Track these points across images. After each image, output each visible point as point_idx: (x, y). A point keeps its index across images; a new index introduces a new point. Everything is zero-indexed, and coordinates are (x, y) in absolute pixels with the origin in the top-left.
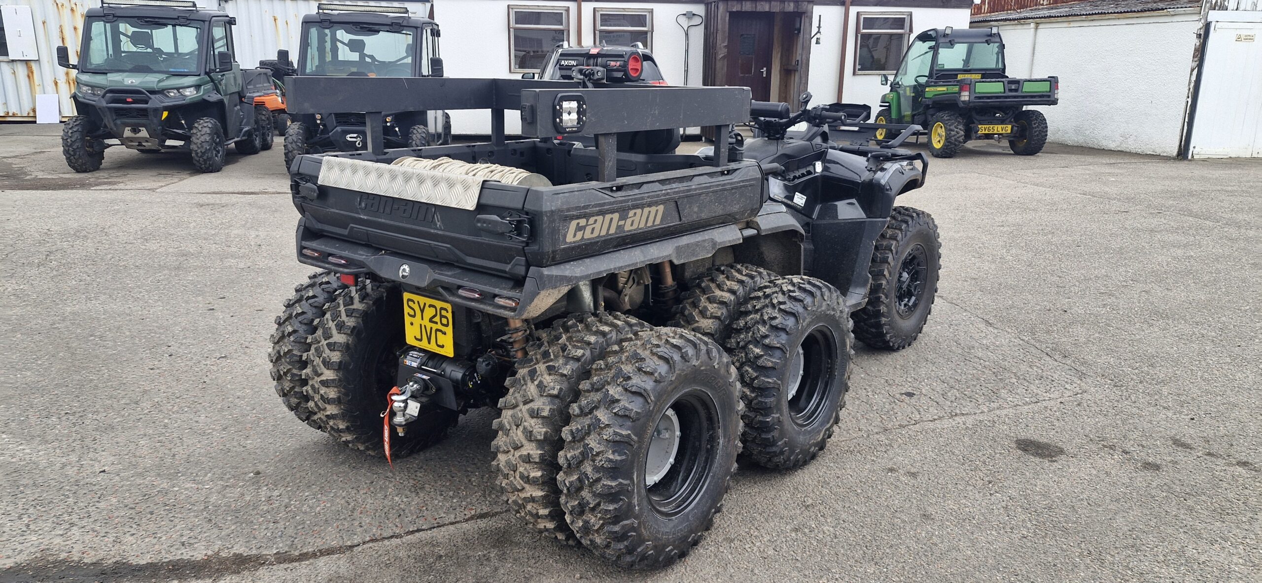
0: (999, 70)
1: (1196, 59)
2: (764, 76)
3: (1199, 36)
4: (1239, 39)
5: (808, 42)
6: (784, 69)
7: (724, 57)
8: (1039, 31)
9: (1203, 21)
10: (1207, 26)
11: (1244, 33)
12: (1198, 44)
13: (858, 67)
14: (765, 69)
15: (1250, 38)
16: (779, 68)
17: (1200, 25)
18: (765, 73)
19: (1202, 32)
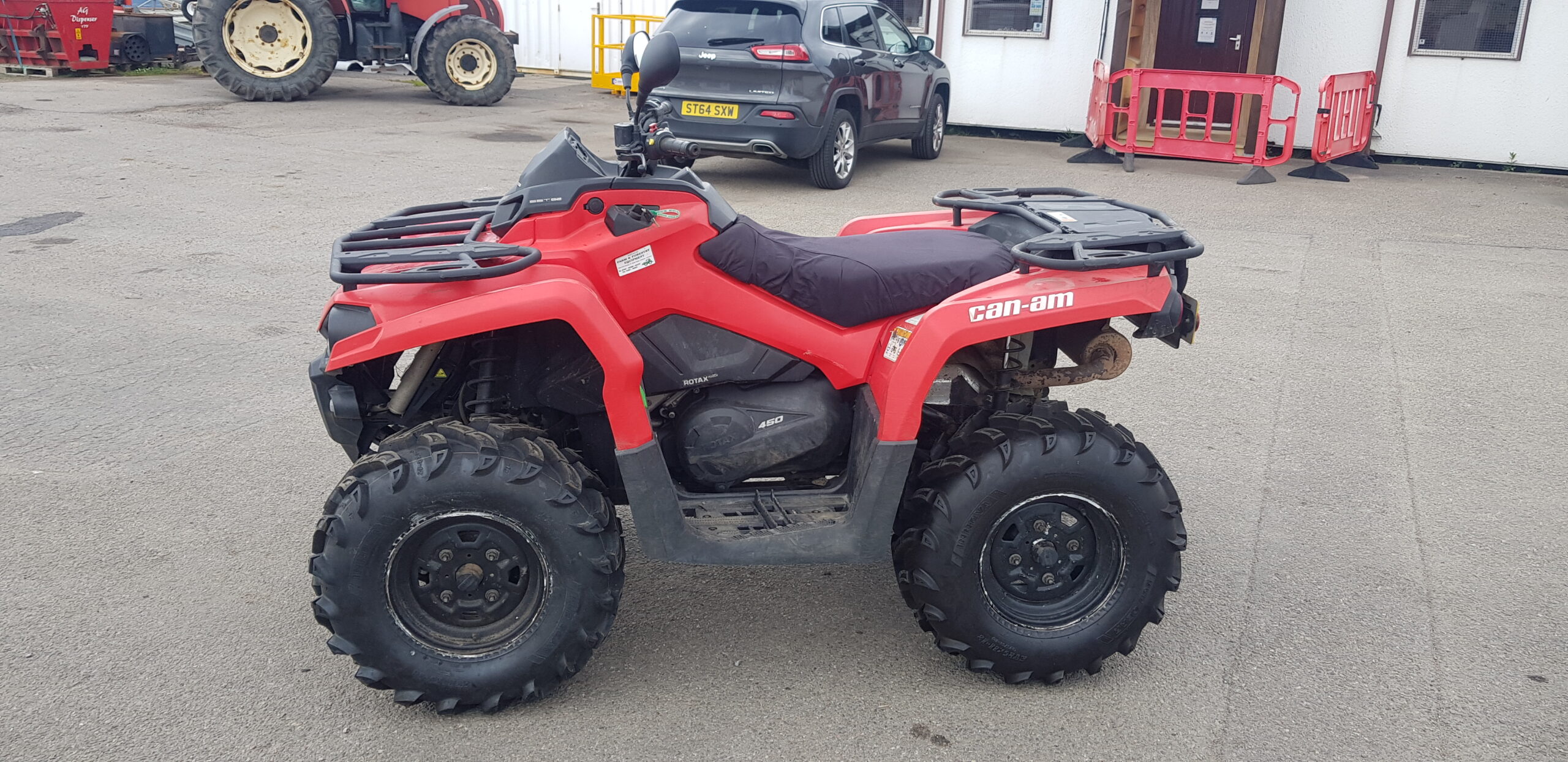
2: (1237, 48)
13: (1417, 41)
14: (1239, 37)
18: (1238, 43)
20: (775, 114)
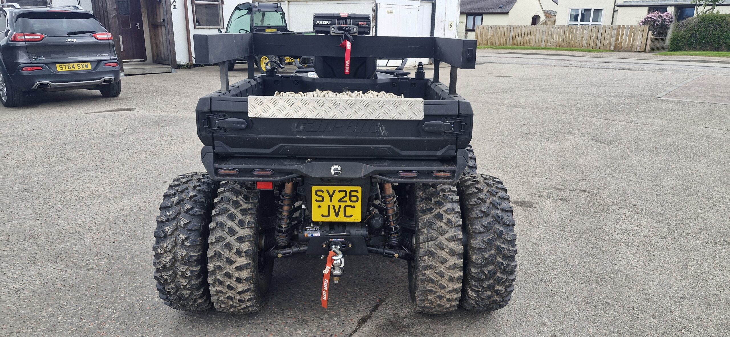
0: (284, 27)
1: (374, 22)
2: (139, 29)
3: (374, 11)
4: (388, 13)
5: (169, 8)
6: (152, 25)
7: (115, 16)
8: (290, 6)
9: (374, 3)
10: (376, 5)
11: (389, 9)
12: (374, 14)
13: (196, 24)
14: (138, 24)
15: (391, 12)
16: (147, 24)
17: (374, 5)
18: (139, 27)
19: (375, 9)
20: (111, 64)
